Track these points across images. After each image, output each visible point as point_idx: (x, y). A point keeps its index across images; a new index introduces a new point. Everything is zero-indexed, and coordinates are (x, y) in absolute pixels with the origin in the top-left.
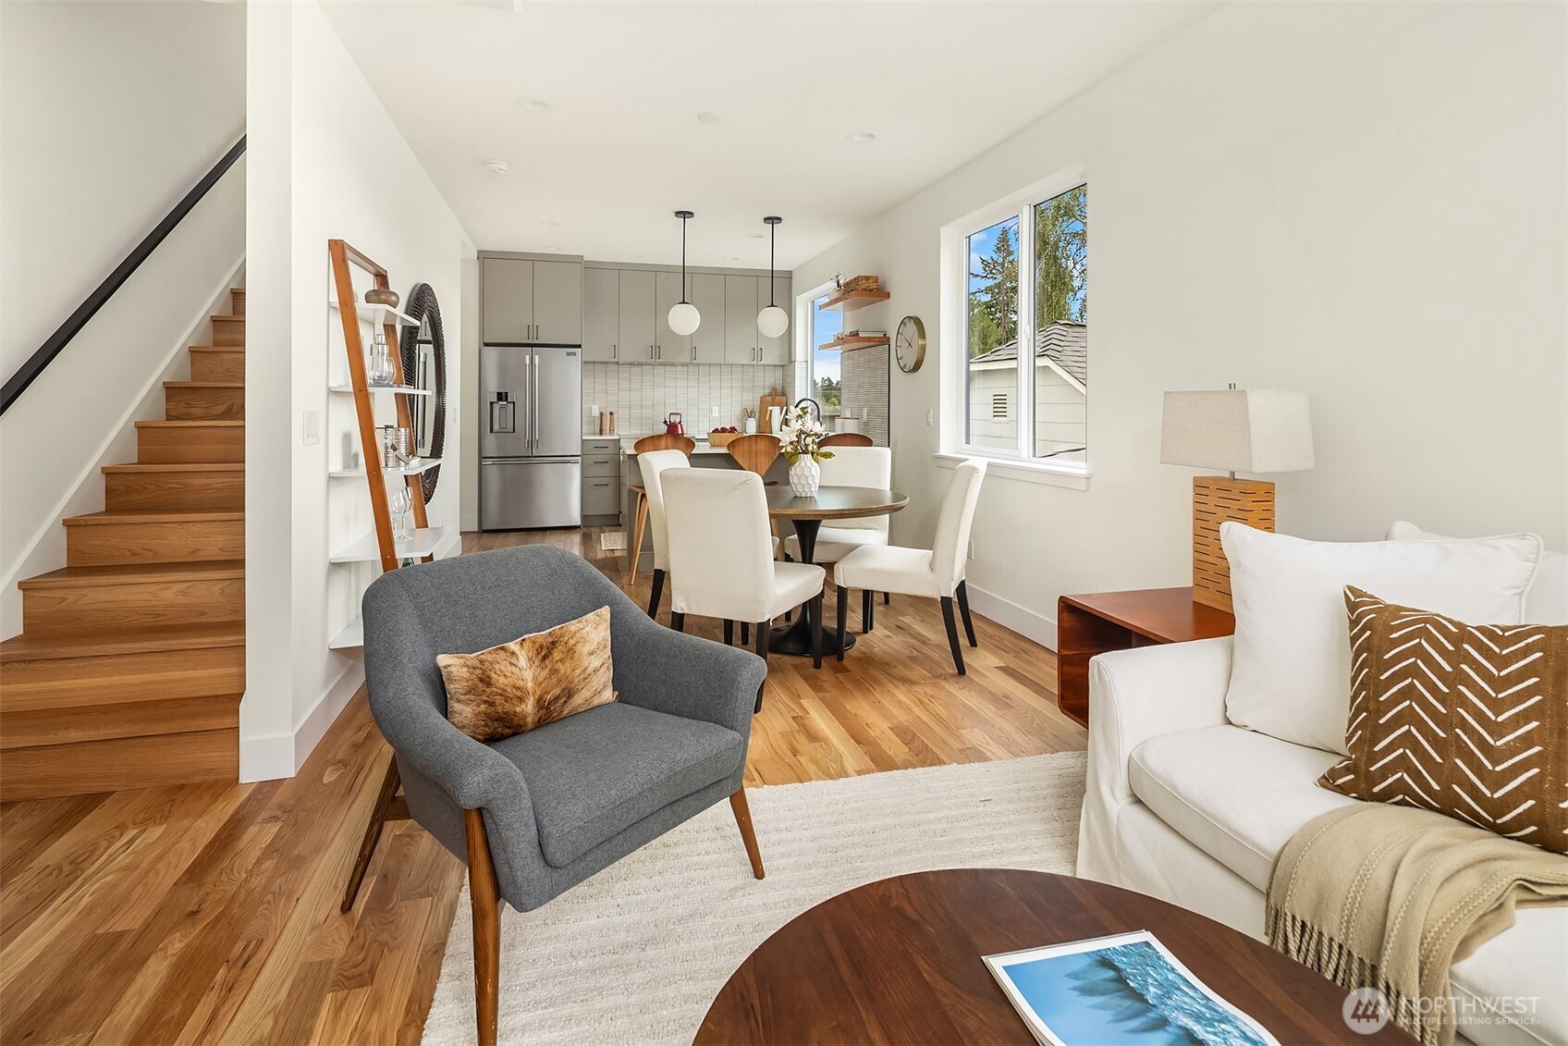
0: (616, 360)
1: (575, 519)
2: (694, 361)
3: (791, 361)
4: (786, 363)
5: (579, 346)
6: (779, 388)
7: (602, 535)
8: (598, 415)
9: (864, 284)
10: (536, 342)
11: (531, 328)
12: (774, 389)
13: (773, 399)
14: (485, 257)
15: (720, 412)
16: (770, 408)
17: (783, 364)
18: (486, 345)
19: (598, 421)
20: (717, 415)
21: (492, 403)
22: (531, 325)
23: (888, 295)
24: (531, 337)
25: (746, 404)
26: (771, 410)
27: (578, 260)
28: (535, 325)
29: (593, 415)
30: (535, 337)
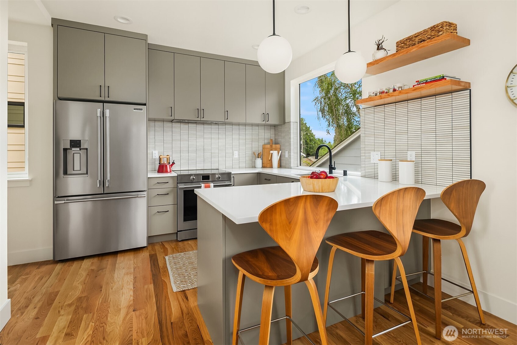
0: (172, 118)
1: (143, 242)
5: (145, 105)
7: (167, 258)
8: (157, 157)
9: (448, 30)
10: (107, 99)
11: (103, 88)
12: (272, 140)
14: (59, 25)
15: (239, 155)
18: (60, 99)
19: (157, 162)
21: (65, 150)
22: (103, 85)
24: (103, 94)
25: (254, 150)
26: (272, 153)
27: (143, 38)
28: (107, 85)
29: (153, 158)
30: (107, 95)
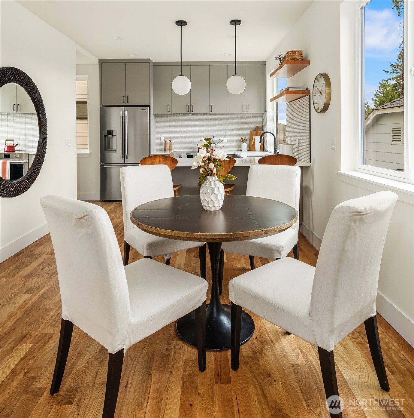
0: (170, 113)
2: (211, 113)
3: (265, 111)
4: (263, 112)
5: (148, 106)
6: (260, 126)
8: (164, 141)
9: (292, 56)
10: (127, 104)
11: (125, 97)
12: (257, 127)
13: (257, 132)
14: (102, 62)
15: (228, 140)
16: (254, 137)
17: (261, 113)
18: (103, 107)
19: (164, 145)
20: (226, 141)
21: (105, 136)
22: (125, 96)
23: (309, 63)
24: (125, 102)
25: (242, 135)
26: (255, 138)
27: (148, 61)
28: (127, 96)
29: (161, 141)
30: (127, 102)
